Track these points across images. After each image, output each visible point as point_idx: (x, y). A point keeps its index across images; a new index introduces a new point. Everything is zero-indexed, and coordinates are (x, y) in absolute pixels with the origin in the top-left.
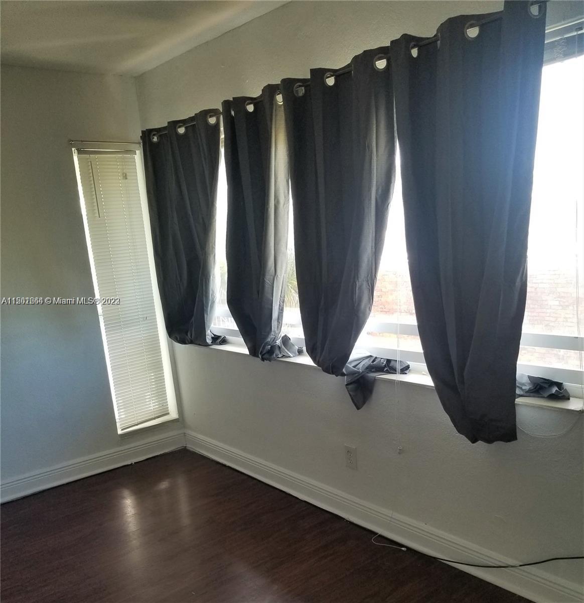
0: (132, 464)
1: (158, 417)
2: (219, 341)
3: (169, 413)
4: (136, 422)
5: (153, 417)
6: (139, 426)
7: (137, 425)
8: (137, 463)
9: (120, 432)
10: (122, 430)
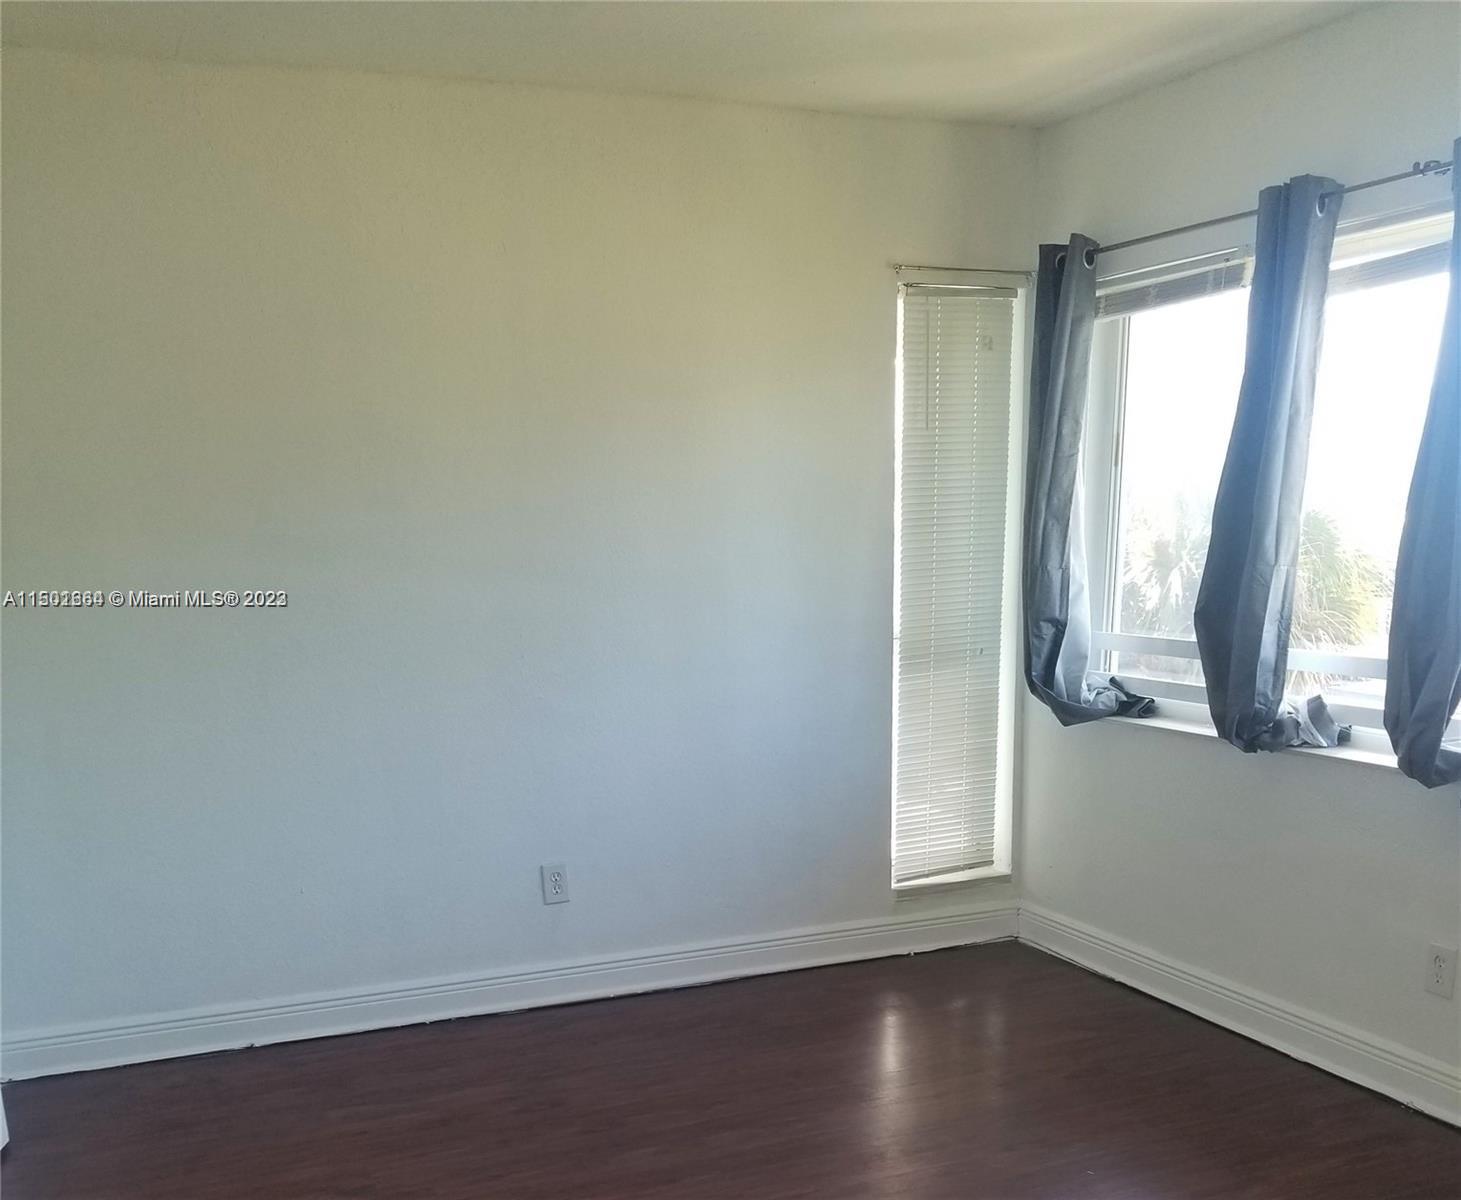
0: (909, 954)
1: (971, 867)
2: (1135, 710)
3: (993, 862)
4: (926, 869)
5: (961, 863)
6: (931, 878)
7: (927, 876)
8: (918, 953)
9: (894, 886)
10: (899, 881)
